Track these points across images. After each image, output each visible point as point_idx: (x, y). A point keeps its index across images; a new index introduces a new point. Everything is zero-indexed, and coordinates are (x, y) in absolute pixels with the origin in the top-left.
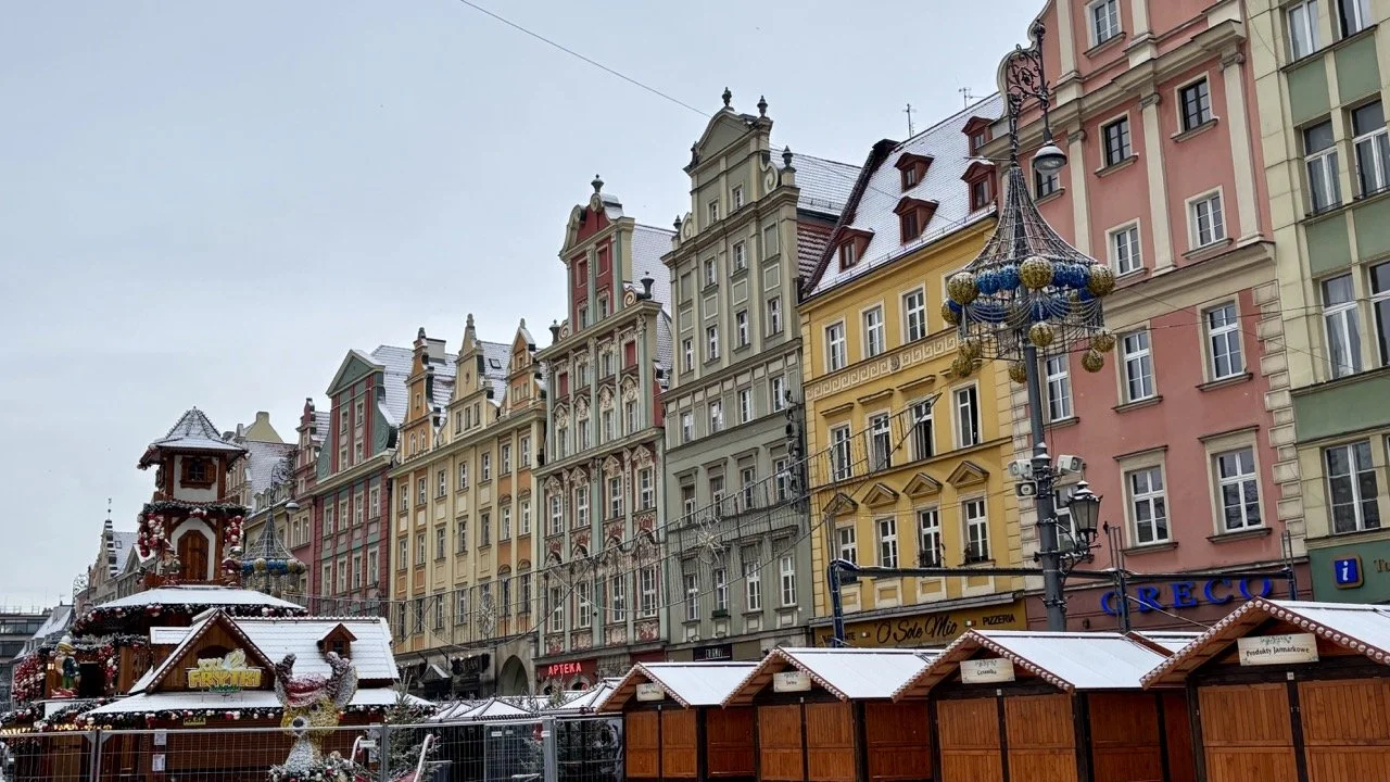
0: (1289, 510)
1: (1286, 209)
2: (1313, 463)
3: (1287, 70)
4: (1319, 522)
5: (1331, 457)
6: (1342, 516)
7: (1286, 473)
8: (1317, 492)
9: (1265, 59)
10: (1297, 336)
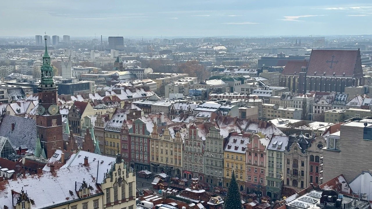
0: (265, 183)
1: (267, 165)
2: (267, 181)
3: (269, 157)
4: (267, 184)
5: (268, 181)
6: (268, 184)
7: (265, 181)
8: (267, 183)
9: (267, 155)
10: (267, 173)
